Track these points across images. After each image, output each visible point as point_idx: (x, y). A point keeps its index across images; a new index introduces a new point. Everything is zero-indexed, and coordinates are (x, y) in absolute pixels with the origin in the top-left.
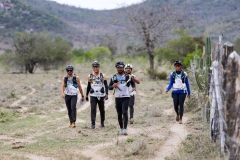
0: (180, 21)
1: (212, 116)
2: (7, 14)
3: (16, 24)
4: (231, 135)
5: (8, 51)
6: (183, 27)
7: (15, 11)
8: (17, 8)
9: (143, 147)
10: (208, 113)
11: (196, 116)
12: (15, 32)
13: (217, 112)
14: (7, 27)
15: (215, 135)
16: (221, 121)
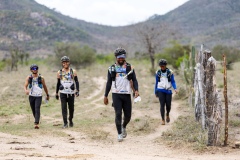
0: (173, 34)
1: (196, 102)
2: (49, 29)
3: (56, 37)
4: (209, 116)
5: (50, 56)
6: (176, 39)
7: (55, 27)
8: (57, 25)
9: (147, 125)
10: (193, 100)
11: (185, 102)
12: (55, 42)
13: (199, 100)
14: (50, 38)
15: (198, 116)
16: (202, 106)
